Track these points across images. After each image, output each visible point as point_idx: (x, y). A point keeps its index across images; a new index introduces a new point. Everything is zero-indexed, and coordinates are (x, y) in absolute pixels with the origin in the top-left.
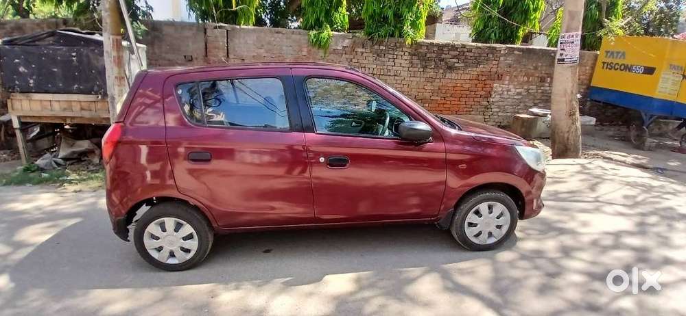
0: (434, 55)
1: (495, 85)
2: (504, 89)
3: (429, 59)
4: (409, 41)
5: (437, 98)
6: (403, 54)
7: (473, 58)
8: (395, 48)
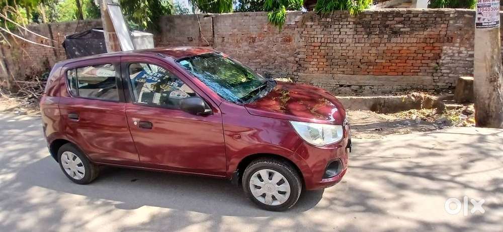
0: (378, 22)
1: (445, 48)
2: (454, 52)
3: (374, 26)
4: (352, 12)
5: (381, 61)
6: (348, 23)
7: (420, 23)
8: (340, 19)
